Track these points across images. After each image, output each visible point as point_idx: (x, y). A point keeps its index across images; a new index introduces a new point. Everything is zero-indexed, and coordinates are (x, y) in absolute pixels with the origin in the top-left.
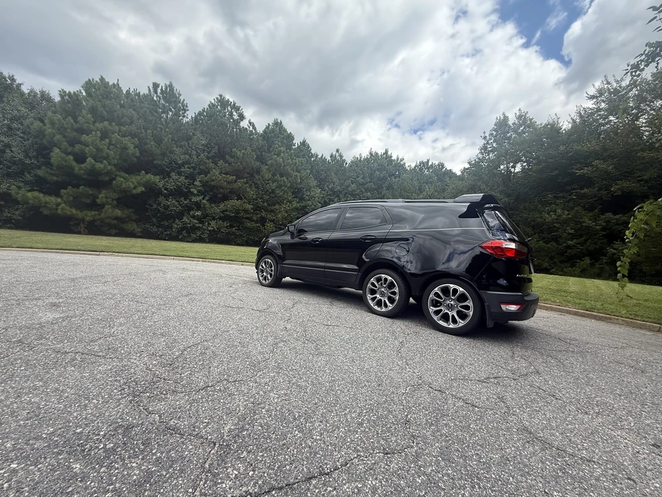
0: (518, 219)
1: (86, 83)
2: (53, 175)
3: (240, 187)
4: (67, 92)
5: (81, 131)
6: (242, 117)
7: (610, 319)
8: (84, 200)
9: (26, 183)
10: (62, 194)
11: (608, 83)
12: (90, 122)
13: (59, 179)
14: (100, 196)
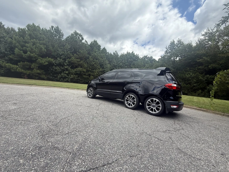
0: (177, 76)
1: (28, 25)
2: (15, 57)
3: (82, 63)
4: (21, 28)
5: (26, 42)
6: (83, 39)
7: (207, 111)
8: (26, 67)
9: (6, 60)
10: (18, 64)
11: (209, 30)
12: (29, 39)
13: (17, 59)
14: (32, 65)
